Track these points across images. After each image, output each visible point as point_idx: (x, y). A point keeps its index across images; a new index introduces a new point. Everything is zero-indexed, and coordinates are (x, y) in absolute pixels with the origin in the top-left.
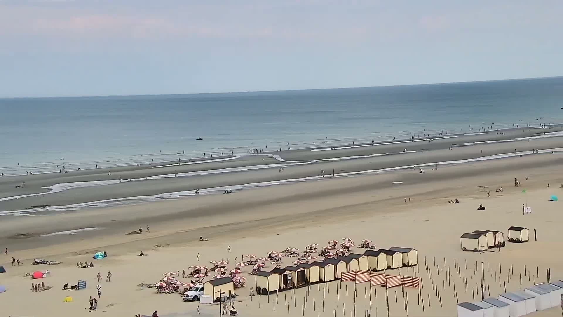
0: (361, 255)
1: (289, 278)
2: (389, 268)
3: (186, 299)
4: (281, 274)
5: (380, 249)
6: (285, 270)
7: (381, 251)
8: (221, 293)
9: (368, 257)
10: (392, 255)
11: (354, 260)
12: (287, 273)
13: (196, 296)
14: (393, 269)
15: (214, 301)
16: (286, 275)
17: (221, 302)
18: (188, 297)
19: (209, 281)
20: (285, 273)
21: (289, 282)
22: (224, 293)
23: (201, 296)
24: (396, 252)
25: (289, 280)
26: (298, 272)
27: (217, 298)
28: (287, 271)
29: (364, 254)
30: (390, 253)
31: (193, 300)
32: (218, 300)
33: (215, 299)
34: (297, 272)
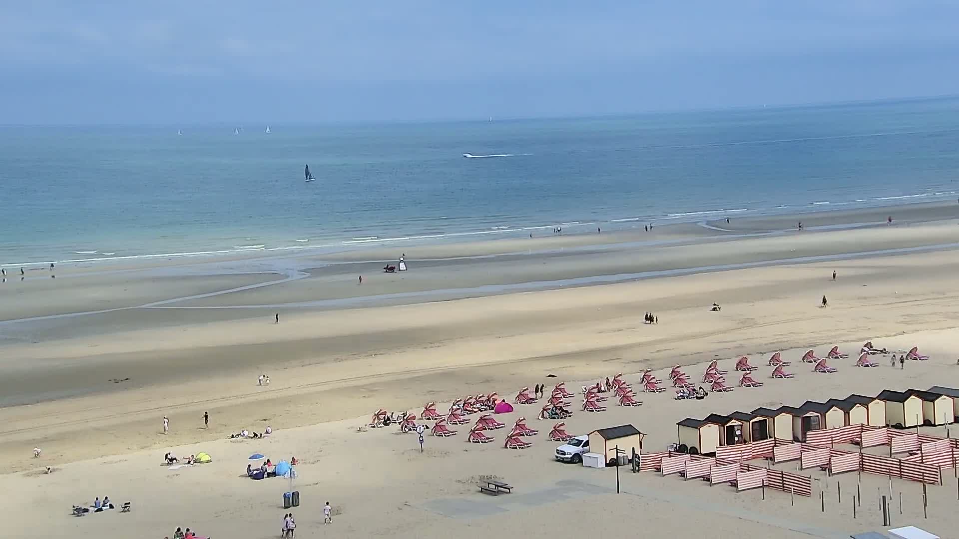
0: (873, 399)
1: (738, 433)
2: (927, 423)
3: (560, 458)
4: (723, 426)
5: (909, 390)
6: (729, 418)
7: (911, 392)
8: (618, 451)
9: (885, 402)
10: (933, 401)
11: (858, 407)
12: (734, 424)
13: (577, 455)
14: (935, 425)
15: (607, 465)
16: (733, 427)
17: (619, 467)
18: (565, 454)
19: (598, 431)
20: (729, 424)
21: (736, 439)
22: (623, 451)
23: (585, 455)
24: (941, 395)
25: (737, 436)
26: (753, 423)
27: (611, 460)
28: (733, 421)
29: (878, 397)
30: (929, 396)
31: (571, 461)
32: (613, 463)
33: (608, 462)
34: (751, 422)
